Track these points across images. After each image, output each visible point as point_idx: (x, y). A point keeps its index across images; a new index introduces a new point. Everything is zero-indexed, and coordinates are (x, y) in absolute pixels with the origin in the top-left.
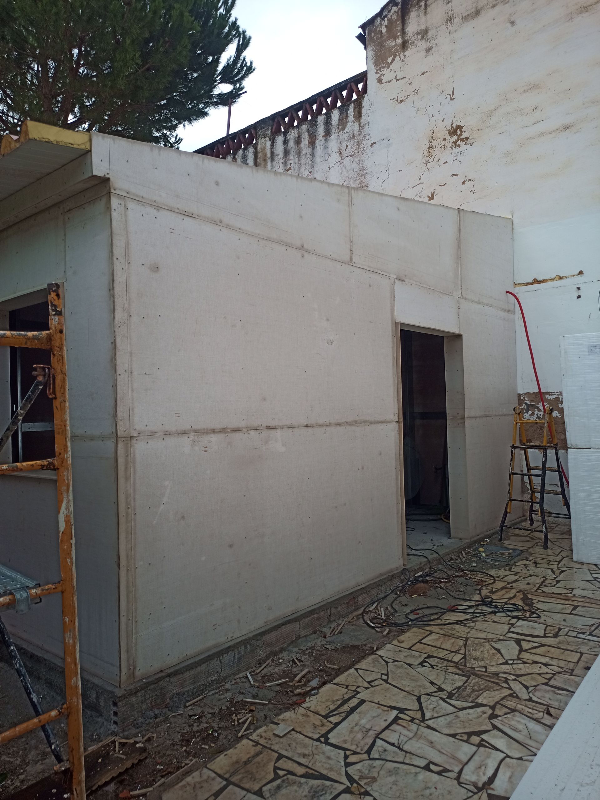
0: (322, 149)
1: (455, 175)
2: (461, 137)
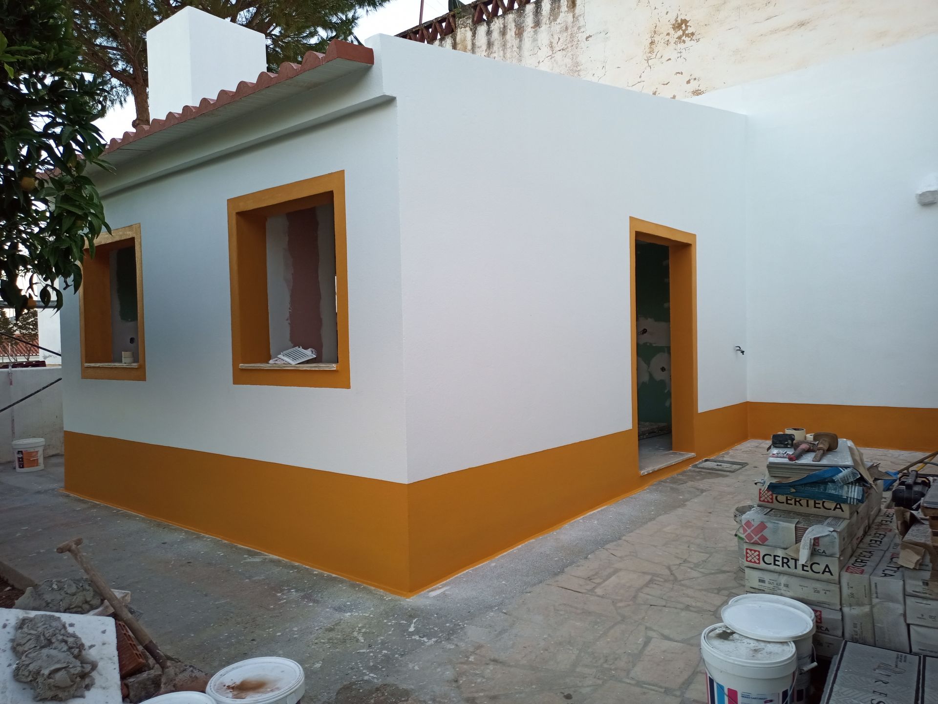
0: (530, 42)
1: (679, 73)
2: (687, 32)
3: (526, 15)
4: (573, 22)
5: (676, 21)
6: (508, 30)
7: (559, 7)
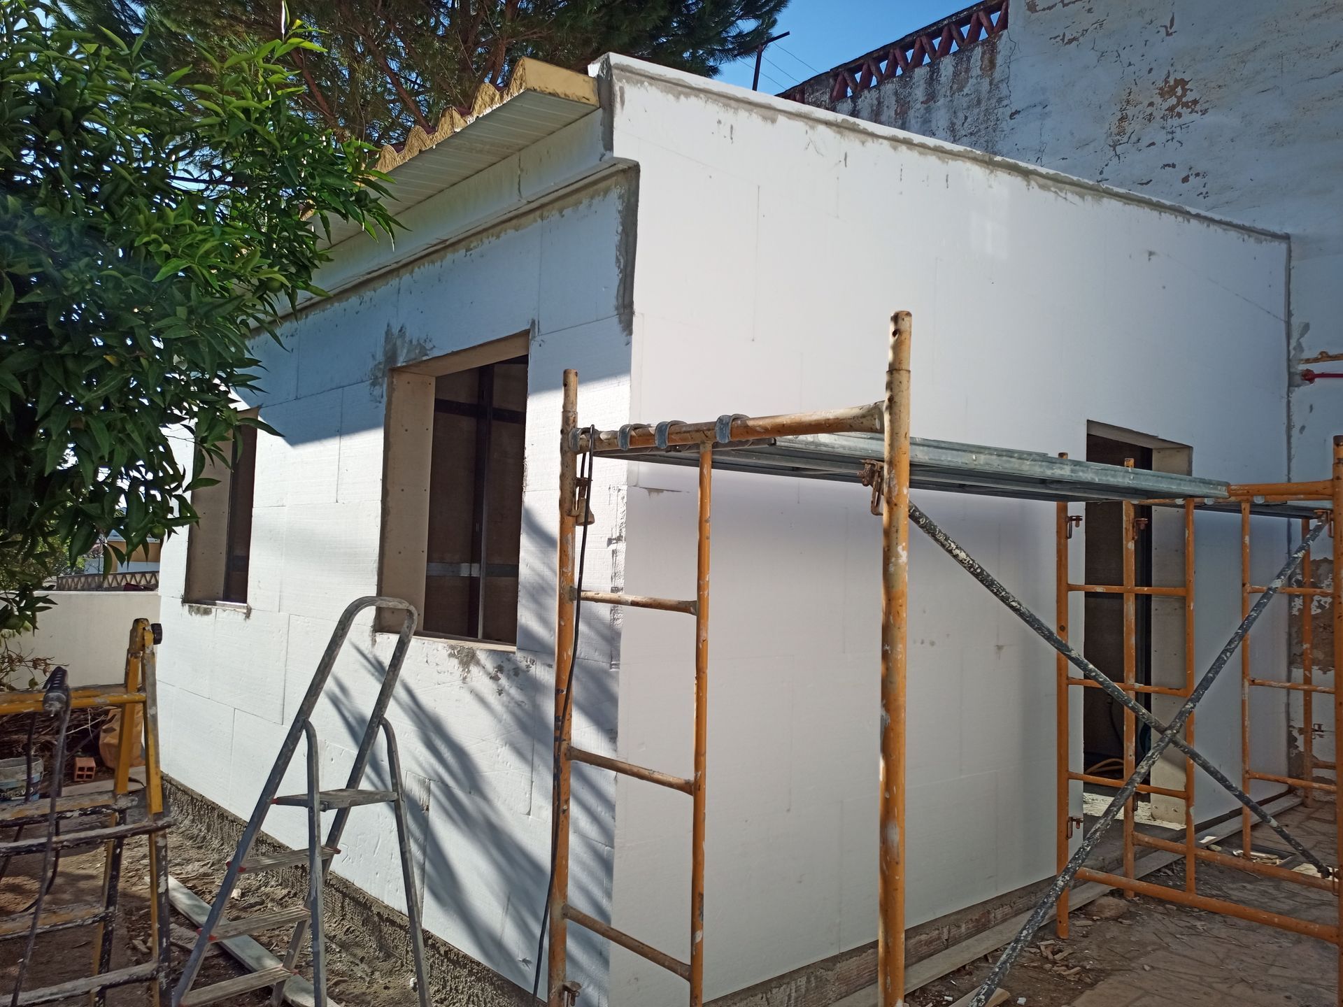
0: (919, 124)
1: (1168, 165)
2: (1184, 100)
3: (914, 84)
4: (990, 92)
5: (1166, 82)
6: (885, 108)
7: (968, 70)
